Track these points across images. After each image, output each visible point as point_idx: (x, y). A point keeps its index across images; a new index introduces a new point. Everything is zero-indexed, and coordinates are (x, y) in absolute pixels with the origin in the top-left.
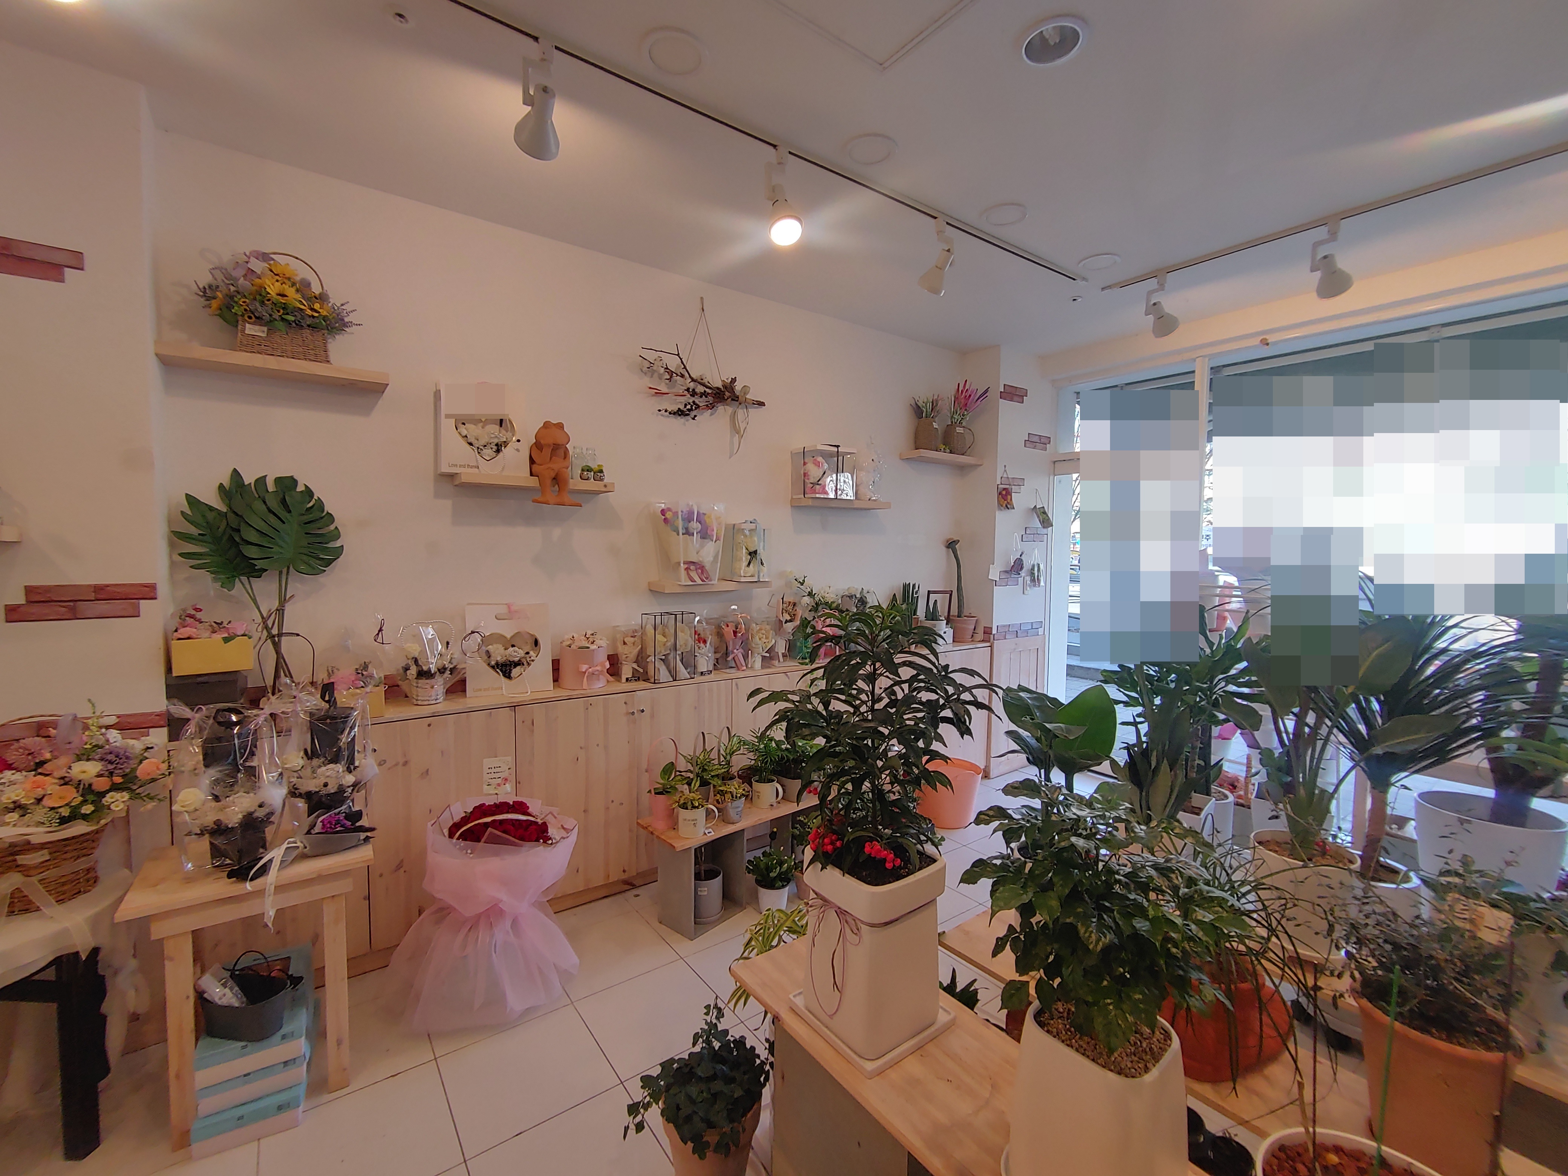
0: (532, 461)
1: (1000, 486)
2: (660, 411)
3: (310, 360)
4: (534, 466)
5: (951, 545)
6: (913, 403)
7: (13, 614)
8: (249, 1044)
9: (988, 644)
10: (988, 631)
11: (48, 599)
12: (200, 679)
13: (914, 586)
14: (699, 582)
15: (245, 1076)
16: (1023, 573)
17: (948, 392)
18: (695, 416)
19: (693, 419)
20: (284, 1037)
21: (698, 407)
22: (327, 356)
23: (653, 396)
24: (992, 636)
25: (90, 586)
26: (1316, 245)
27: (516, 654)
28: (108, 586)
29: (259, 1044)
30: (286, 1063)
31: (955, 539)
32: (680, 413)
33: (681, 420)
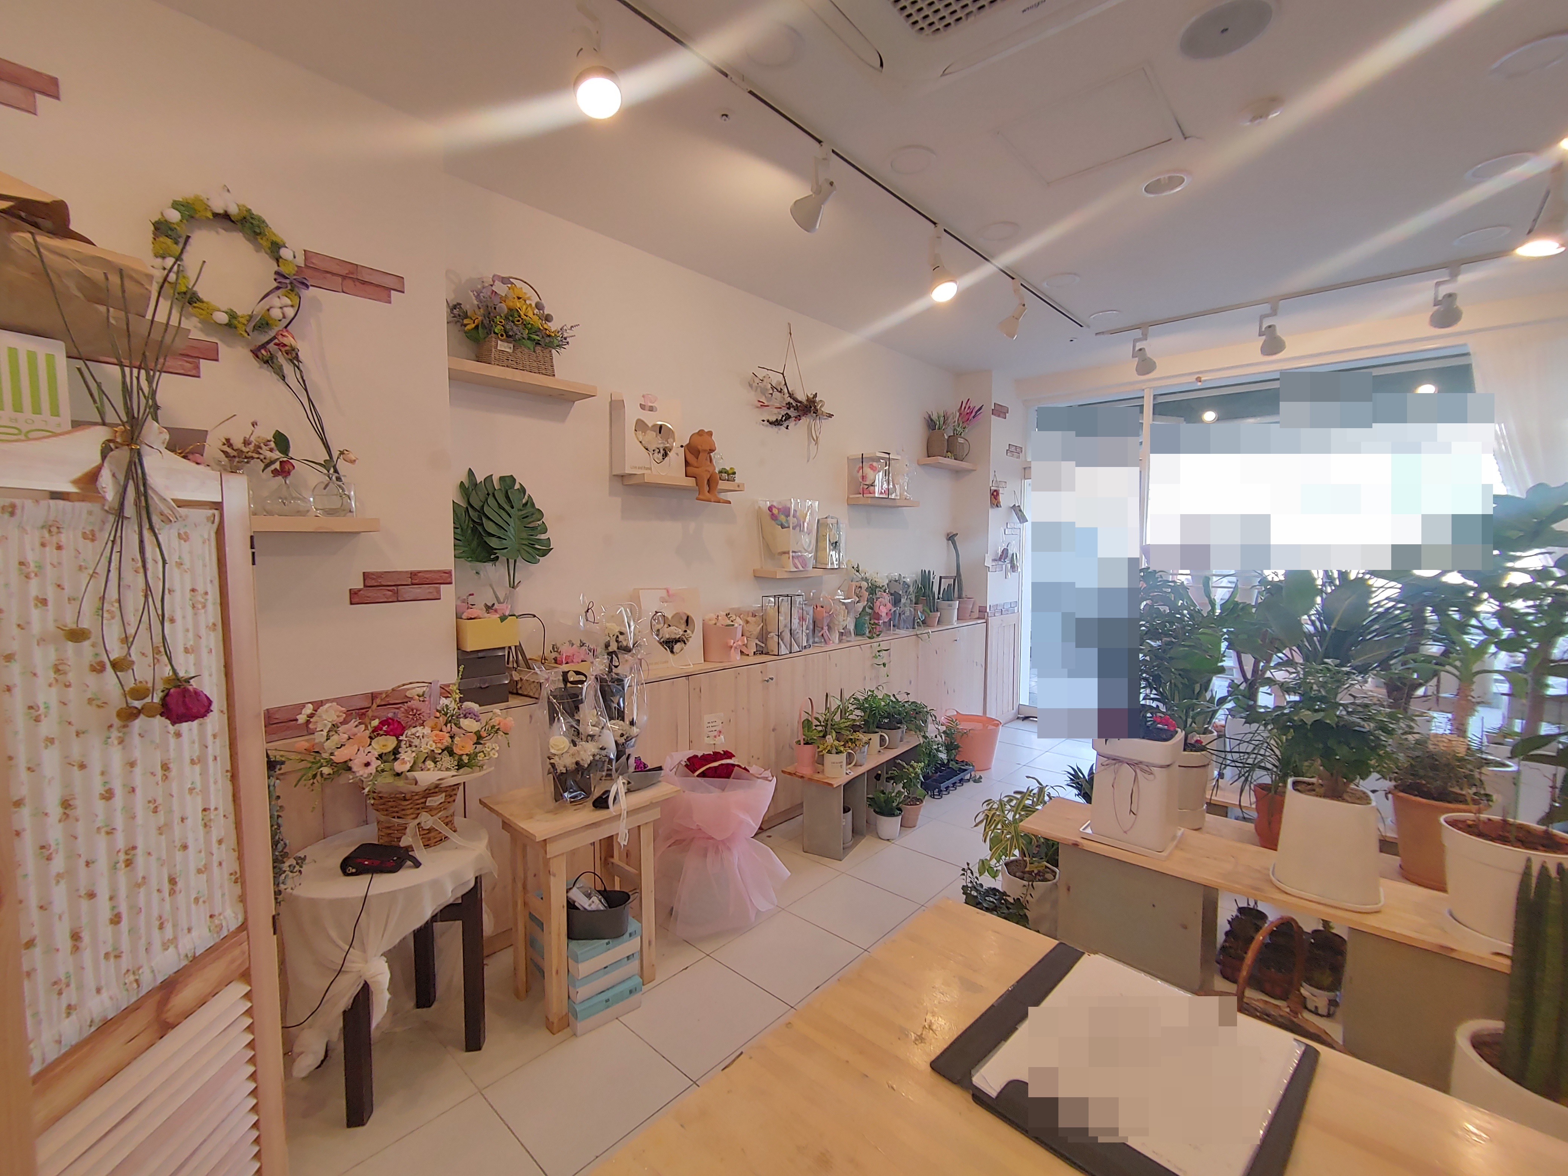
0: (687, 463)
1: (992, 488)
2: (763, 421)
3: (543, 374)
4: (688, 468)
5: (951, 538)
6: (927, 417)
7: (355, 597)
8: (611, 941)
9: (984, 621)
10: (983, 611)
11: (378, 584)
12: (480, 655)
13: (929, 572)
14: (801, 568)
15: (605, 968)
16: (1007, 561)
17: (952, 408)
18: (788, 426)
19: (787, 428)
20: (630, 935)
21: (790, 417)
22: (553, 371)
23: (758, 407)
24: (986, 614)
25: (407, 572)
26: (1262, 317)
27: (676, 631)
28: (420, 572)
29: (616, 941)
30: (628, 957)
31: (955, 533)
32: (777, 423)
33: (775, 429)
